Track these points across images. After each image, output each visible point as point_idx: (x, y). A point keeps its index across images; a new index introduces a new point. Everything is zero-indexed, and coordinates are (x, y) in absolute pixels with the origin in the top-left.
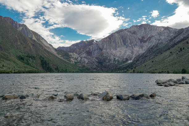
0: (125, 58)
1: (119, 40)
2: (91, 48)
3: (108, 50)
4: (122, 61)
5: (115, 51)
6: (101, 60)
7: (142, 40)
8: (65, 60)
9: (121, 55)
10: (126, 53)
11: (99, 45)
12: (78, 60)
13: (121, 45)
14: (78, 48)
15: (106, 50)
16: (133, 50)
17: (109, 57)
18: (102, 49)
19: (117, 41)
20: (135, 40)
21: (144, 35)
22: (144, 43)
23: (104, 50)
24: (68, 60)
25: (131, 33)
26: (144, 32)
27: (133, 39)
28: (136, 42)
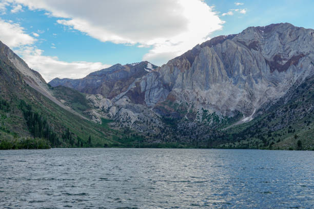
0: (232, 109)
1: (216, 64)
2: (142, 84)
3: (187, 89)
4: (226, 117)
5: (206, 92)
6: (169, 115)
7: (276, 65)
8: (76, 113)
9: (223, 102)
10: (234, 96)
11: (163, 76)
12: (110, 113)
13: (220, 77)
14: (106, 83)
15: (181, 90)
16: (253, 89)
17: (190, 108)
18: (170, 85)
19: (210, 67)
20: (257, 64)
21: (279, 52)
22: (280, 71)
23: (176, 89)
24: (84, 114)
25: (246, 46)
26: (280, 44)
27: (251, 61)
28: (260, 70)
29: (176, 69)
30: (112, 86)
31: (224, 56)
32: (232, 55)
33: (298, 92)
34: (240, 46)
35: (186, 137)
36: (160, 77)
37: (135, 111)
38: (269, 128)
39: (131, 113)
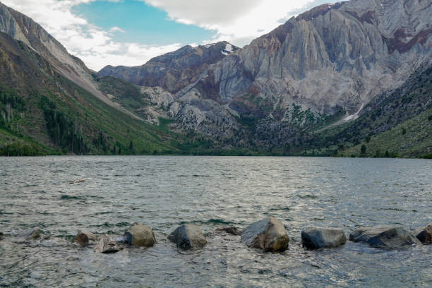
0: (333, 104)
1: (314, 43)
2: (217, 71)
3: (274, 79)
4: (324, 115)
5: (300, 81)
6: (249, 114)
7: (396, 44)
8: (127, 112)
9: (321, 96)
10: (336, 87)
11: (244, 62)
12: (171, 111)
13: (320, 62)
14: (171, 72)
15: (266, 79)
16: (362, 76)
17: (277, 103)
18: (253, 73)
19: (306, 48)
20: (371, 42)
21: (403, 25)
22: (401, 52)
23: (260, 79)
24: (137, 112)
25: (357, 17)
26: (404, 14)
27: (362, 39)
28: (374, 50)
29: (262, 51)
30: (178, 76)
31: (325, 32)
32: (337, 32)
33: (420, 80)
34: (349, 18)
35: (265, 141)
36: (240, 62)
37: (202, 108)
38: (371, 129)
39: (197, 111)
